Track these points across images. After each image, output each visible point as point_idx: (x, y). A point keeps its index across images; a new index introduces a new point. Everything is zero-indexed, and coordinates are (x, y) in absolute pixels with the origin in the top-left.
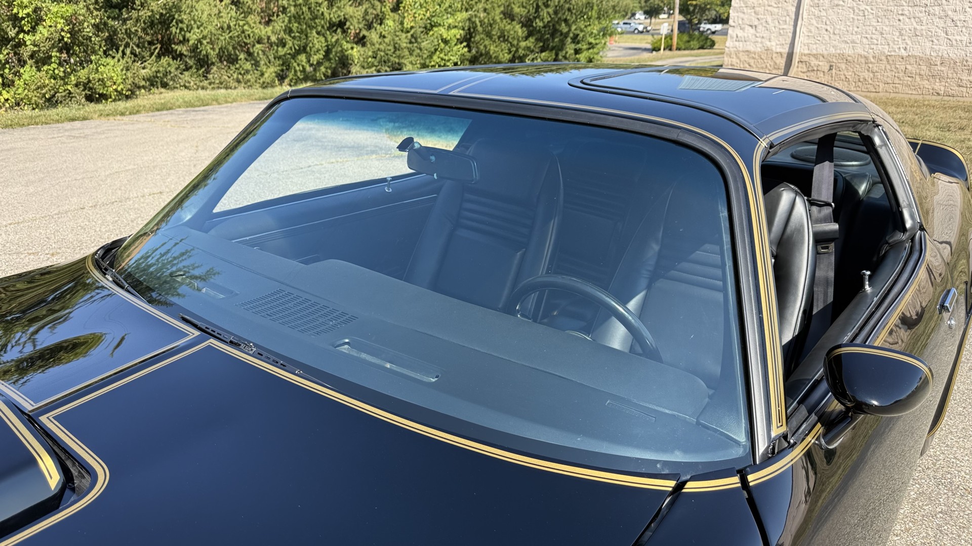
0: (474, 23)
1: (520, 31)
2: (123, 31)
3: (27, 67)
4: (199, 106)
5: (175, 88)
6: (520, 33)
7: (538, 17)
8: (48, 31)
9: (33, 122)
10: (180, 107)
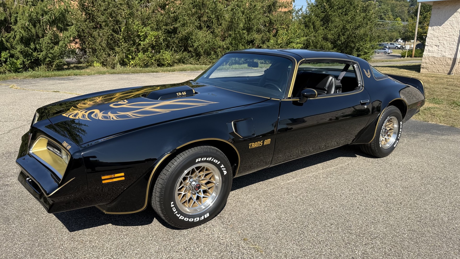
0: (309, 41)
1: (330, 45)
2: (172, 42)
3: (140, 53)
4: (195, 70)
5: (187, 64)
6: (330, 47)
7: (339, 40)
8: (149, 41)
9: (141, 72)
10: (189, 70)
